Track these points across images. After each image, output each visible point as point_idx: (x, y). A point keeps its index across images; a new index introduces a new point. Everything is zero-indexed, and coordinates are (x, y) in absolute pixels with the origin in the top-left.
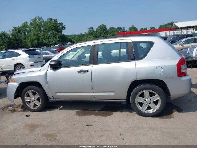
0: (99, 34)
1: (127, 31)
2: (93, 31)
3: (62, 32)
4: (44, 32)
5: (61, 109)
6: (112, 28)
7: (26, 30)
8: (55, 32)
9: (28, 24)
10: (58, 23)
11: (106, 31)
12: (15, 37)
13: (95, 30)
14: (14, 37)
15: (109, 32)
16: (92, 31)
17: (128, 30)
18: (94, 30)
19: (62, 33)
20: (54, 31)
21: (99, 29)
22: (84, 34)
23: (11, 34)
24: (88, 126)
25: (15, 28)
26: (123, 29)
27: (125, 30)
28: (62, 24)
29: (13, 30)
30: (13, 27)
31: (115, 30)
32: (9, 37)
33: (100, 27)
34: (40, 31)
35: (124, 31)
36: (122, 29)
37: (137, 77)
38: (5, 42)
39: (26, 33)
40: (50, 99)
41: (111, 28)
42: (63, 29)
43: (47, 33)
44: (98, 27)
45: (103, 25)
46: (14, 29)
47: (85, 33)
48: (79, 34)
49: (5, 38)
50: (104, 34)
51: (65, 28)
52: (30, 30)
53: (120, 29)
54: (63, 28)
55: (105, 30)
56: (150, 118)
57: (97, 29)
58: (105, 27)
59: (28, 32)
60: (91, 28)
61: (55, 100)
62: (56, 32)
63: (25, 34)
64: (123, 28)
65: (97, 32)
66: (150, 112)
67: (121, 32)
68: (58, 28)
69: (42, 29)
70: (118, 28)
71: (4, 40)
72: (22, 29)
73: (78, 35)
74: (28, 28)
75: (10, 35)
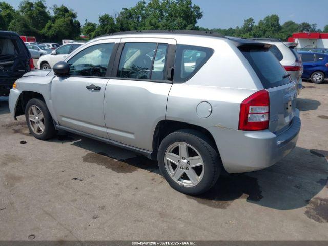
0: (262, 33)
1: (319, 31)
2: (252, 26)
3: (196, 22)
4: (167, 20)
5: (75, 144)
6: (289, 24)
7: (142, 14)
8: (184, 22)
9: (146, 5)
10: (193, 6)
11: (276, 28)
12: (122, 24)
13: (256, 23)
14: (119, 24)
15: (283, 30)
16: (250, 26)
17: (323, 30)
18: (254, 24)
19: (196, 25)
20: (183, 19)
21: (265, 22)
22: (234, 30)
23: (117, 19)
24: (76, 179)
25: (126, 9)
26: (312, 27)
27: (316, 30)
28: (198, 8)
29: (122, 13)
30: (123, 9)
31: (295, 27)
32: (114, 24)
33: (267, 19)
34: (162, 19)
35: (313, 31)
36: (310, 27)
37: (167, 115)
38: (106, 30)
39: (140, 20)
40: (56, 124)
41: (289, 22)
42: (199, 18)
43: (171, 22)
44: (263, 20)
45: (273, 16)
46: (123, 11)
47: (237, 27)
48: (227, 29)
49: (107, 24)
50: (271, 32)
51: (202, 16)
52: (147, 15)
53: (306, 26)
54: (200, 16)
55: (275, 26)
56: (184, 195)
57: (261, 23)
58: (277, 19)
59: (144, 18)
60: (251, 20)
61: (61, 126)
62: (186, 21)
63: (138, 20)
64: (313, 25)
65: (259, 27)
66: (186, 185)
67: (307, 32)
68: (191, 15)
69: (166, 15)
70: (303, 24)
71: (105, 27)
72: (136, 13)
73: (225, 30)
74: (144, 12)
75: (115, 20)
